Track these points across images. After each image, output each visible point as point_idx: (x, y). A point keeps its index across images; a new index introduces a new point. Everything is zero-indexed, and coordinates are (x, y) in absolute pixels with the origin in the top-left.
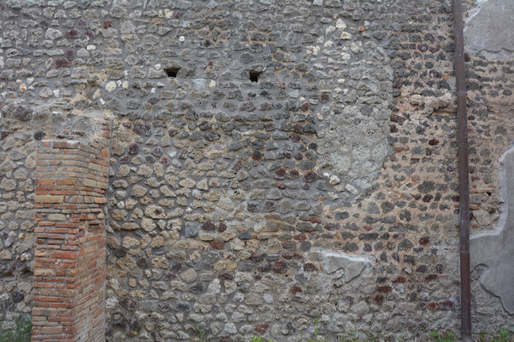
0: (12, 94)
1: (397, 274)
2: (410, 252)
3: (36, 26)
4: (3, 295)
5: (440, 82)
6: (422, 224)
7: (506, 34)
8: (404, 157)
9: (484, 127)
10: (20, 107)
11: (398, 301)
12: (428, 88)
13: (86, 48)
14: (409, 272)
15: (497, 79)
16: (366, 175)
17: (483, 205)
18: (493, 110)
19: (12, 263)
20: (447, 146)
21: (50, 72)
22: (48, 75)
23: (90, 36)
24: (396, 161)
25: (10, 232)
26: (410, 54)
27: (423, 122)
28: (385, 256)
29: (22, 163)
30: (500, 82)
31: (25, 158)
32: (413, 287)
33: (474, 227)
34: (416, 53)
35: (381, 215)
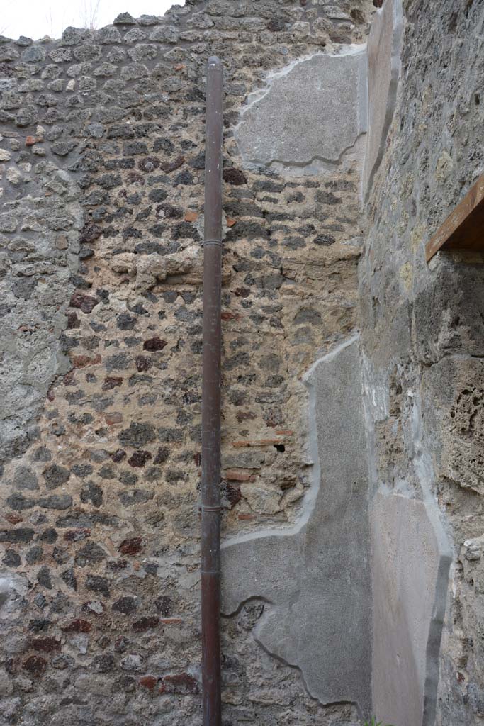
1: (71, 615)
2: (100, 570)
5: (179, 226)
6: (125, 512)
7: (323, 132)
8: (90, 376)
9: (268, 309)
11: (74, 670)
12: (151, 238)
14: (96, 611)
15: (306, 216)
16: (13, 413)
17: (265, 471)
18: (291, 275)
20: (184, 352)
24: (74, 385)
26: (119, 177)
27: (133, 304)
28: (47, 576)
30: (310, 221)
32: (106, 643)
33: (243, 518)
34: (132, 175)
35: (43, 492)
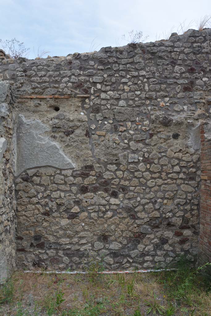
0: (155, 108)
3: (168, 64)
4: (155, 240)
10: (165, 117)
13: (202, 79)
19: (160, 220)
21: (179, 94)
22: (178, 96)
23: (203, 72)
25: (158, 199)
29: (165, 154)
31: (167, 151)
